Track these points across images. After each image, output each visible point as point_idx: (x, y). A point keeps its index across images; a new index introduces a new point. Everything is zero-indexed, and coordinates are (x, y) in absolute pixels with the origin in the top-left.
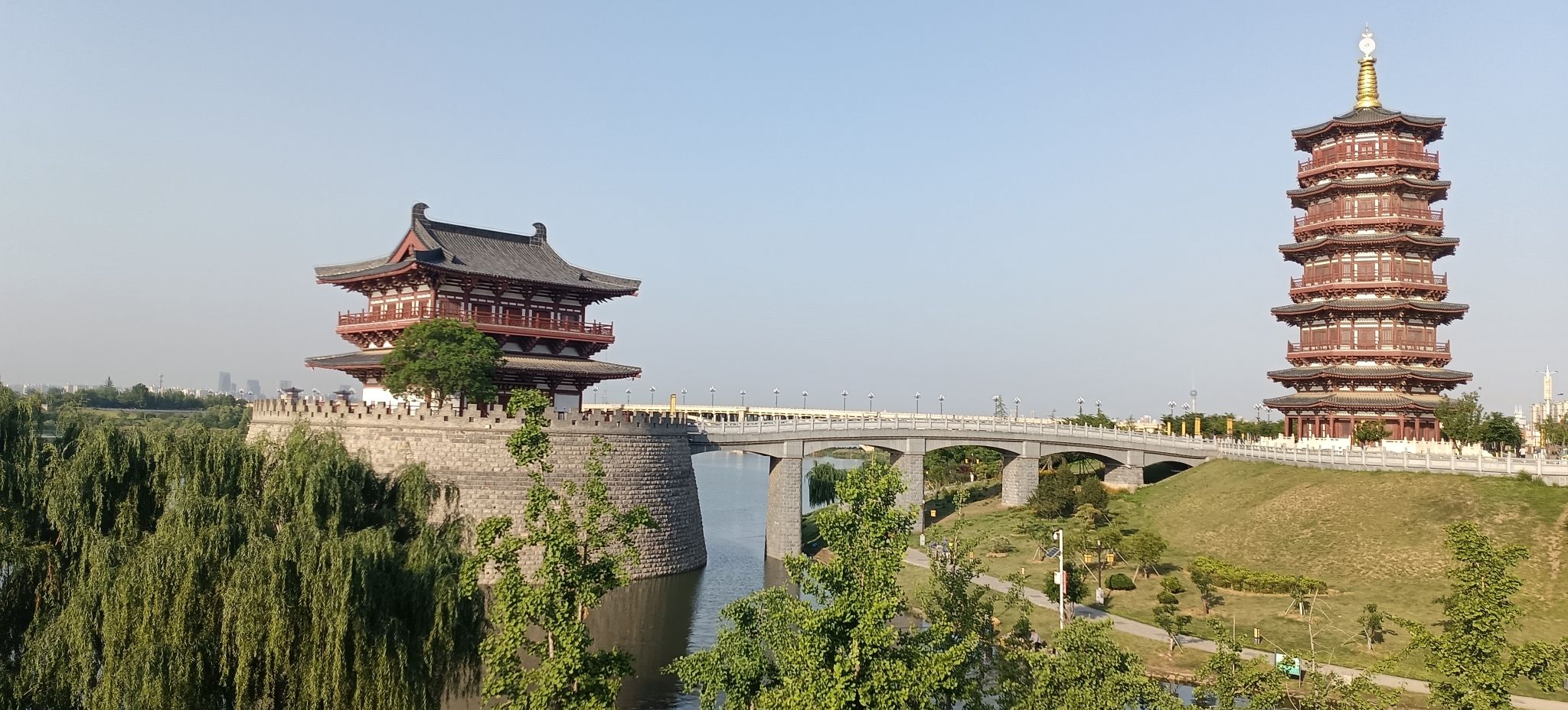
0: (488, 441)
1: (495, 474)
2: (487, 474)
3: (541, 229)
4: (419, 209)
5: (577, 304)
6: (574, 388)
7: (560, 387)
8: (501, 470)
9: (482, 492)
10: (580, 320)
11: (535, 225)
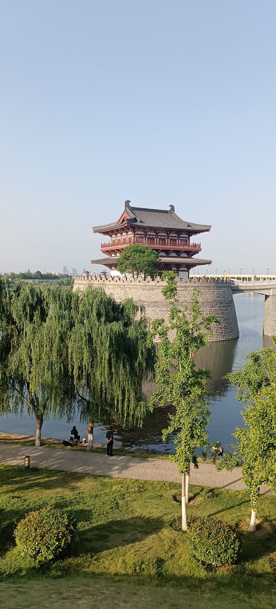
0: (155, 290)
1: (158, 302)
2: (155, 302)
3: (172, 207)
4: (127, 202)
5: (187, 236)
6: (186, 269)
7: (181, 269)
8: (160, 301)
9: (153, 309)
10: (188, 242)
11: (170, 206)
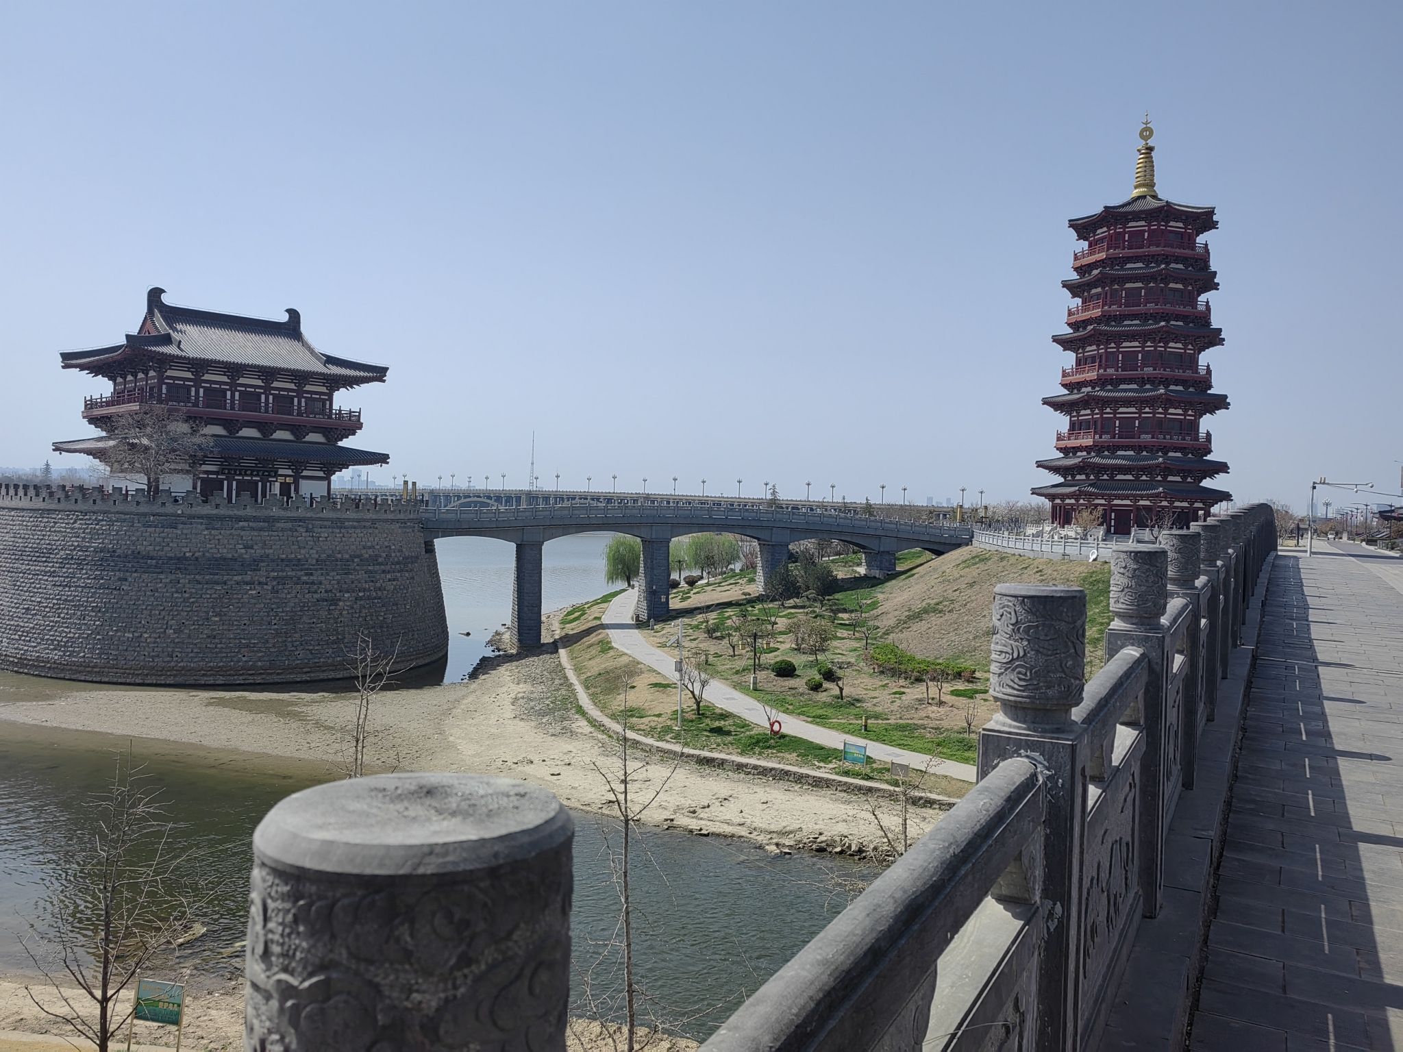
0: (181, 526)
1: (186, 559)
2: (178, 559)
3: (294, 314)
5: (324, 390)
6: (321, 474)
7: (305, 473)
8: (193, 555)
9: (173, 577)
10: (328, 406)
11: (288, 311)
